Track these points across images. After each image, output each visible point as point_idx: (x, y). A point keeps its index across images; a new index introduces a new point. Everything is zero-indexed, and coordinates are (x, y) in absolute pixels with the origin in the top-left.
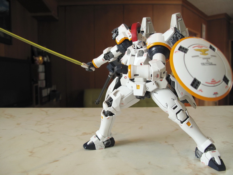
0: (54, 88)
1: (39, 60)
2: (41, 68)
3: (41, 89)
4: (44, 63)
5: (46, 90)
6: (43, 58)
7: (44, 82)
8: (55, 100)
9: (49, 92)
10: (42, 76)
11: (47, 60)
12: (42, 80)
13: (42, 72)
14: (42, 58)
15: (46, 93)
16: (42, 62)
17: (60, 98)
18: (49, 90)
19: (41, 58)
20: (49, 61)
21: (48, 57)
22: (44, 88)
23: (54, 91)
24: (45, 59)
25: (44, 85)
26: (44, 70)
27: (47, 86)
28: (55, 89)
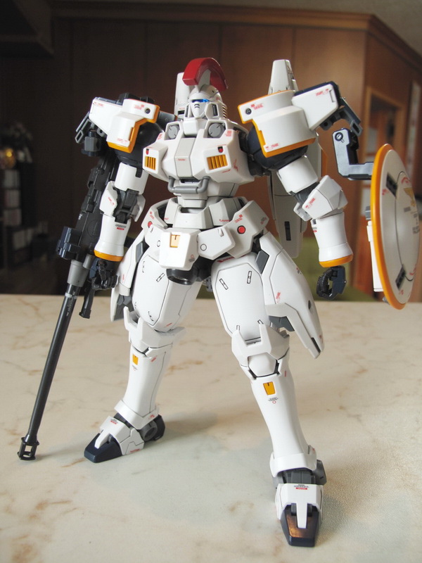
0: (41, 228)
1: (6, 157)
2: (11, 179)
3: (11, 230)
4: (19, 166)
5: (22, 233)
6: (15, 154)
7: (18, 213)
8: (44, 258)
10: (13, 198)
11: (26, 157)
12: (13, 209)
13: (13, 189)
14: (13, 154)
15: (21, 239)
16: (13, 162)
18: (30, 232)
19: (9, 154)
20: (30, 160)
21: (26, 149)
22: (18, 229)
23: (41, 236)
24: (21, 155)
25: (18, 220)
26: (17, 183)
27: (27, 222)
28: (46, 231)
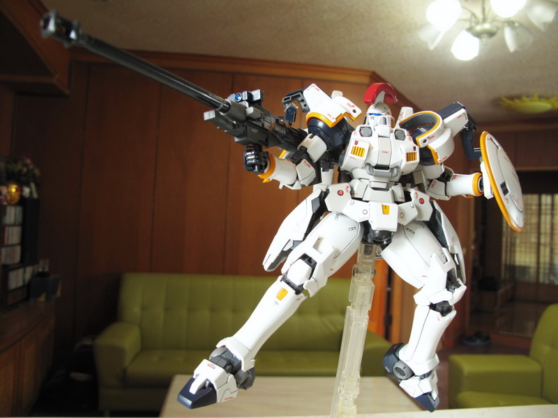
0: (43, 266)
1: (9, 192)
2: (12, 215)
3: (7, 269)
4: (23, 202)
5: (21, 271)
6: (20, 190)
7: (18, 249)
8: (42, 299)
9: (28, 276)
10: (13, 235)
11: (31, 193)
12: (12, 246)
13: (13, 225)
14: (17, 189)
15: (19, 279)
16: (17, 198)
17: (59, 293)
18: (29, 270)
19: (13, 189)
20: (35, 195)
21: (33, 185)
22: (15, 268)
23: (42, 275)
24: (27, 191)
25: (17, 258)
26: (20, 219)
27: (23, 263)
28: (47, 270)
